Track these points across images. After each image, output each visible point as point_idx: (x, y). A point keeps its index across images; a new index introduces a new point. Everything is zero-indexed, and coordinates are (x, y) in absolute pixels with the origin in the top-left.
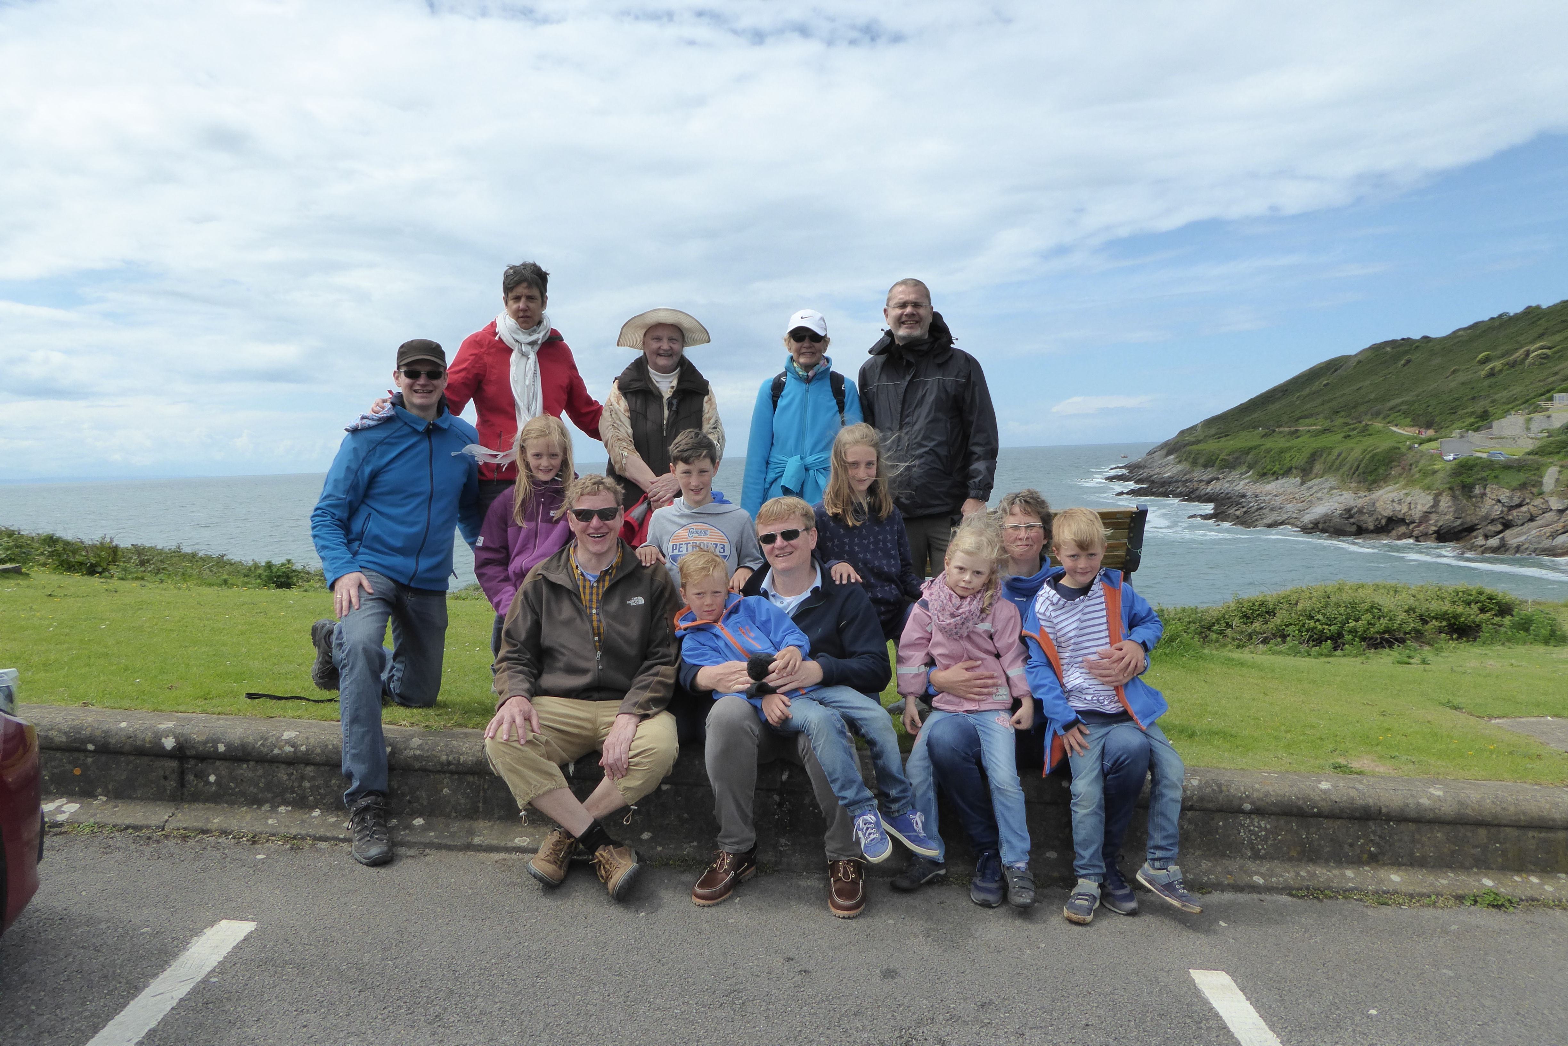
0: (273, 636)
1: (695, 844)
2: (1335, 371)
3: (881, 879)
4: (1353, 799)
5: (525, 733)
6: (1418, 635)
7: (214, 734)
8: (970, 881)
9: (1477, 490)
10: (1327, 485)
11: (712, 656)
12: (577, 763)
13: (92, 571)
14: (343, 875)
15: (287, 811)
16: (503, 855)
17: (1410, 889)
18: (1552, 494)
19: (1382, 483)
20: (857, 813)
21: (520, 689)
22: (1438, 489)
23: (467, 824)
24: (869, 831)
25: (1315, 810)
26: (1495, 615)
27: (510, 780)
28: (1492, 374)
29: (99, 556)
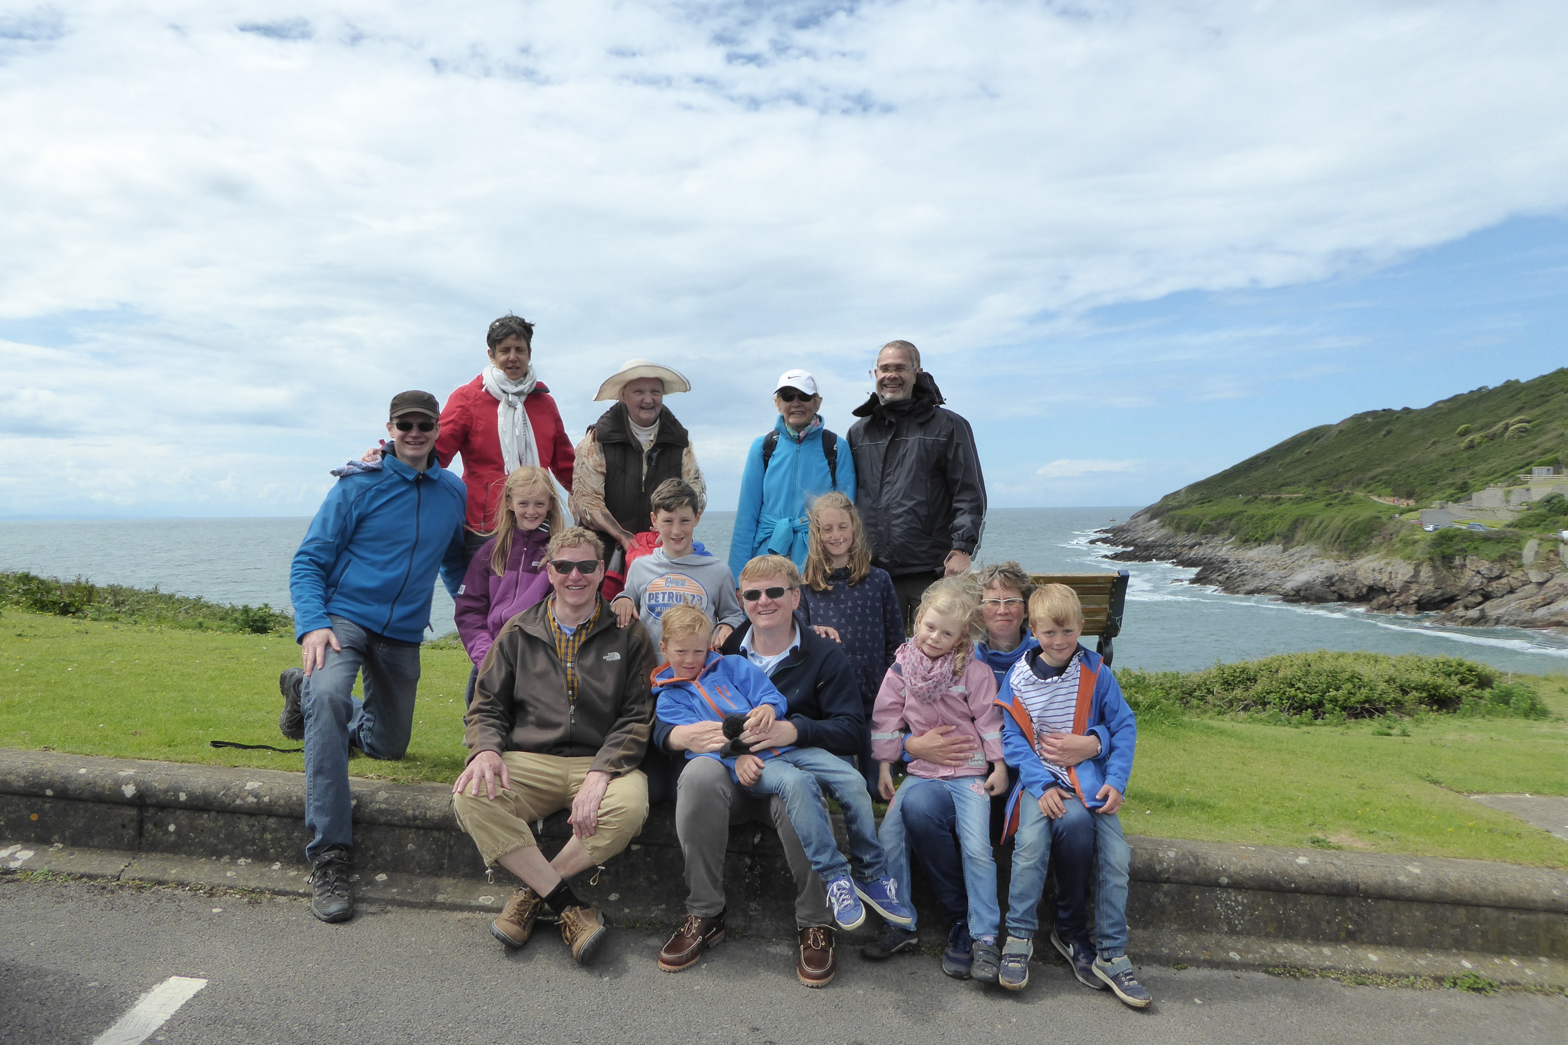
0: (244, 682)
1: (663, 906)
2: (1318, 439)
3: (851, 947)
4: (1331, 875)
5: (494, 788)
6: (1399, 706)
7: (176, 783)
8: (942, 951)
9: (1457, 561)
10: (1309, 553)
11: (686, 715)
12: (546, 820)
13: (65, 610)
14: (301, 932)
15: (247, 864)
16: (466, 914)
17: (1388, 969)
18: (1531, 567)
19: (1363, 552)
20: (831, 878)
21: (492, 744)
22: (1418, 559)
23: (431, 881)
24: (843, 897)
25: (1293, 885)
26: (1476, 687)
27: (477, 836)
28: (1471, 446)
29: (73, 596)
